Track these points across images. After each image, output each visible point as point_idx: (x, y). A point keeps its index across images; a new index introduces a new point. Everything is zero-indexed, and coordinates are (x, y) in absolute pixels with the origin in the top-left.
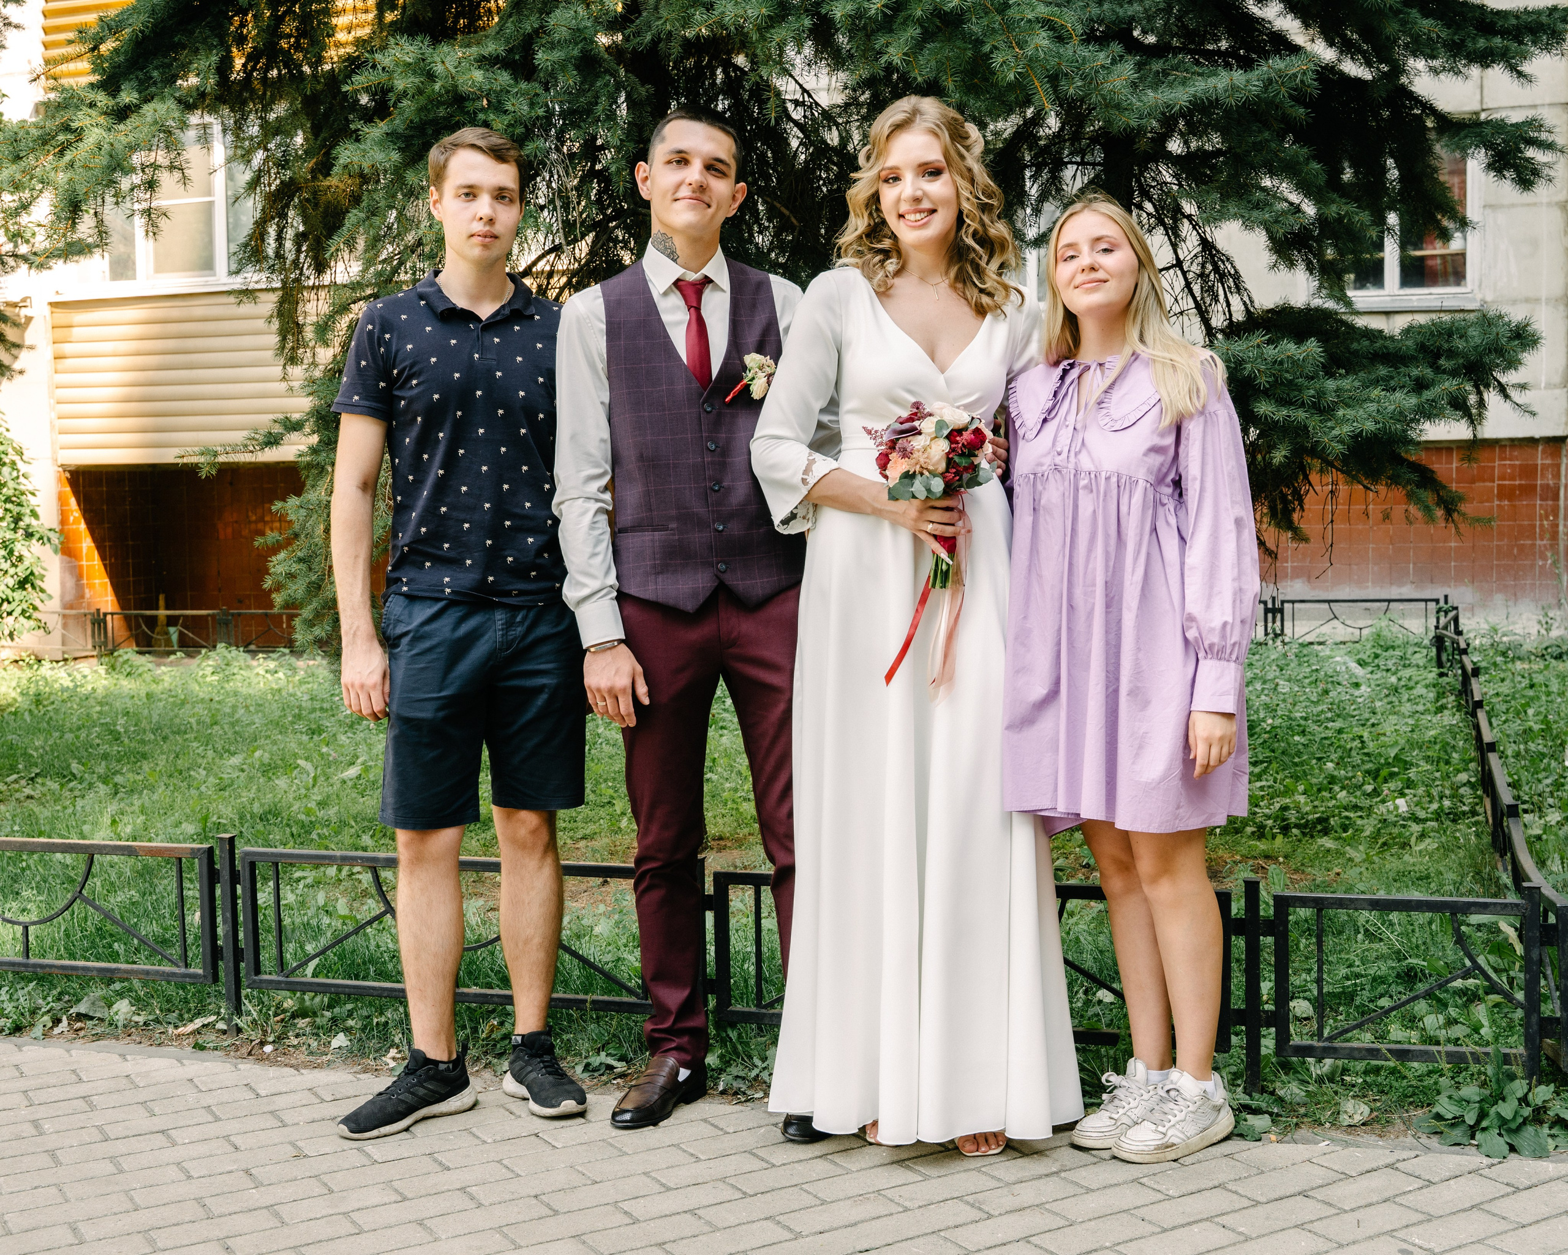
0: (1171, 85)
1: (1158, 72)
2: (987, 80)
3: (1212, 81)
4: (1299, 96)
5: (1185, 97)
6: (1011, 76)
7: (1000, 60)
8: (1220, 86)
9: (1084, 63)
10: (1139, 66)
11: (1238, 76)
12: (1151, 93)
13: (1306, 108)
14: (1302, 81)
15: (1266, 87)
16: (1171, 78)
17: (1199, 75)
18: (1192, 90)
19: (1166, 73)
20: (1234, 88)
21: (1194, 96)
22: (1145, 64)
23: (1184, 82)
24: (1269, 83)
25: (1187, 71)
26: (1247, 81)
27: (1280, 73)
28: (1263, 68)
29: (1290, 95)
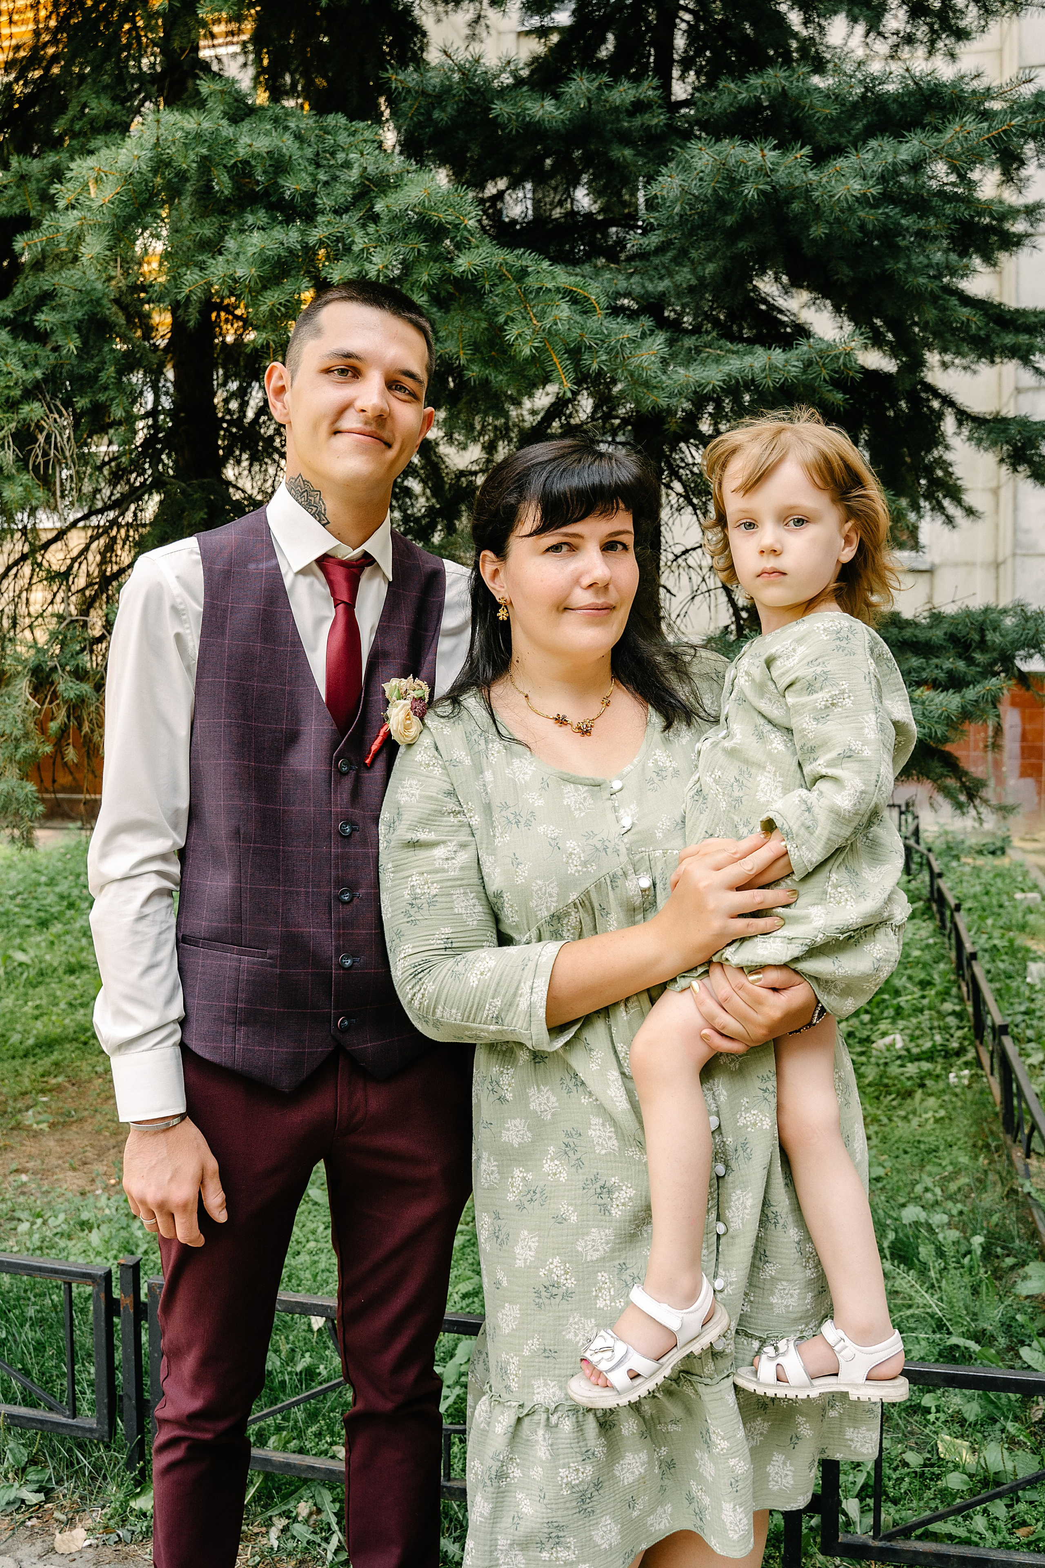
0: (703, 363)
1: (690, 349)
2: (501, 353)
3: (748, 360)
4: (840, 382)
5: (719, 376)
6: (527, 351)
7: (515, 332)
8: (757, 365)
9: (609, 336)
10: (670, 343)
11: (777, 356)
12: (681, 370)
13: (845, 394)
14: (844, 364)
15: (805, 371)
16: (704, 355)
17: (733, 352)
18: (726, 369)
19: (699, 350)
20: (773, 368)
21: (729, 375)
22: (677, 340)
23: (718, 361)
24: (808, 364)
25: (720, 348)
26: (786, 361)
27: (822, 354)
28: (804, 348)
29: (831, 377)
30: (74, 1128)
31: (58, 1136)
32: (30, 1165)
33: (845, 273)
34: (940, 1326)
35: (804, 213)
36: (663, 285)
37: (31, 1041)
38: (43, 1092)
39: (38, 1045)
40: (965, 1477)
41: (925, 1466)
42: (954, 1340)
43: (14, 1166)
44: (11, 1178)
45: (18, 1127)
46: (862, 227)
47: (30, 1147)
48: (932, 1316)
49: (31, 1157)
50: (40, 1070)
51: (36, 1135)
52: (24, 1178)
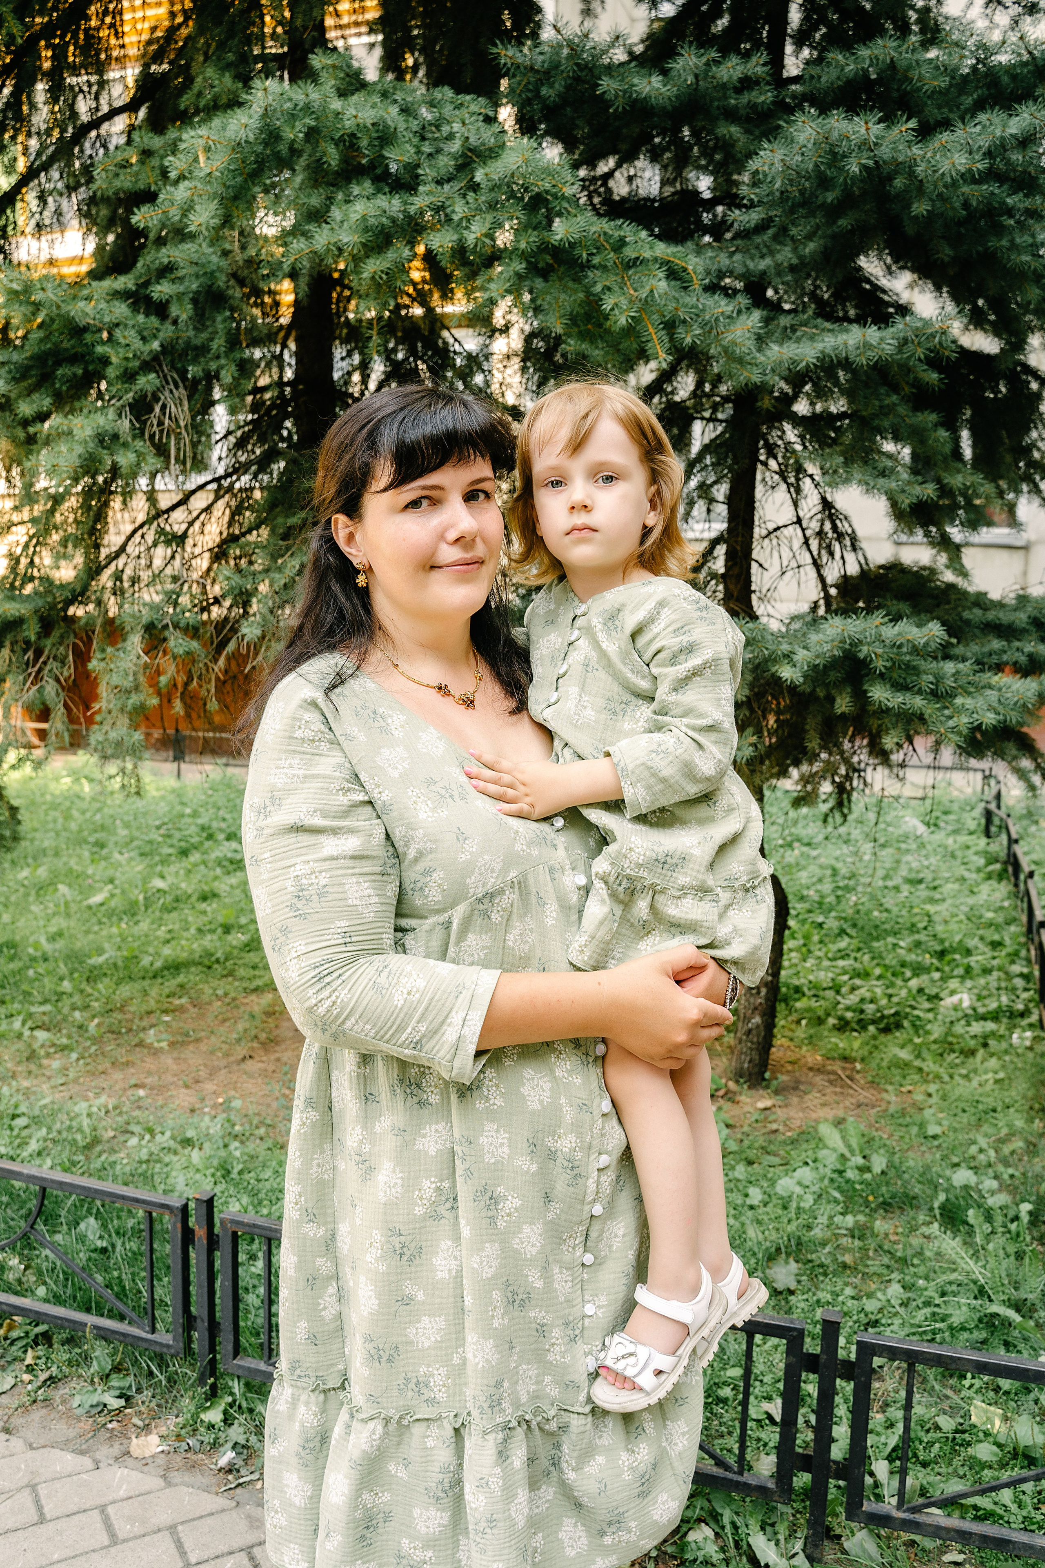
0: (798, 341)
1: (786, 328)
2: (600, 326)
3: (842, 338)
4: (935, 361)
5: (813, 354)
6: (623, 321)
7: (612, 302)
8: (851, 342)
9: (703, 311)
10: (767, 321)
11: (872, 333)
12: (775, 348)
13: (940, 373)
14: (940, 343)
15: (898, 349)
16: (799, 333)
17: (829, 330)
18: (820, 346)
19: (794, 329)
20: (867, 346)
21: (822, 352)
22: (773, 319)
23: (812, 338)
24: (905, 342)
25: (816, 327)
26: (882, 339)
27: (918, 333)
28: (900, 326)
29: (926, 357)
30: (191, 1047)
31: (175, 1054)
32: (148, 1081)
33: (946, 252)
34: (982, 1293)
35: (906, 190)
36: (764, 264)
37: (158, 964)
38: (165, 1012)
39: (166, 968)
40: (995, 1448)
41: (957, 1431)
42: (994, 1308)
43: (133, 1082)
44: (130, 1092)
45: (141, 1044)
46: (966, 205)
47: (150, 1063)
48: (975, 1282)
49: (149, 1073)
50: (167, 991)
51: (156, 1053)
52: (141, 1093)
